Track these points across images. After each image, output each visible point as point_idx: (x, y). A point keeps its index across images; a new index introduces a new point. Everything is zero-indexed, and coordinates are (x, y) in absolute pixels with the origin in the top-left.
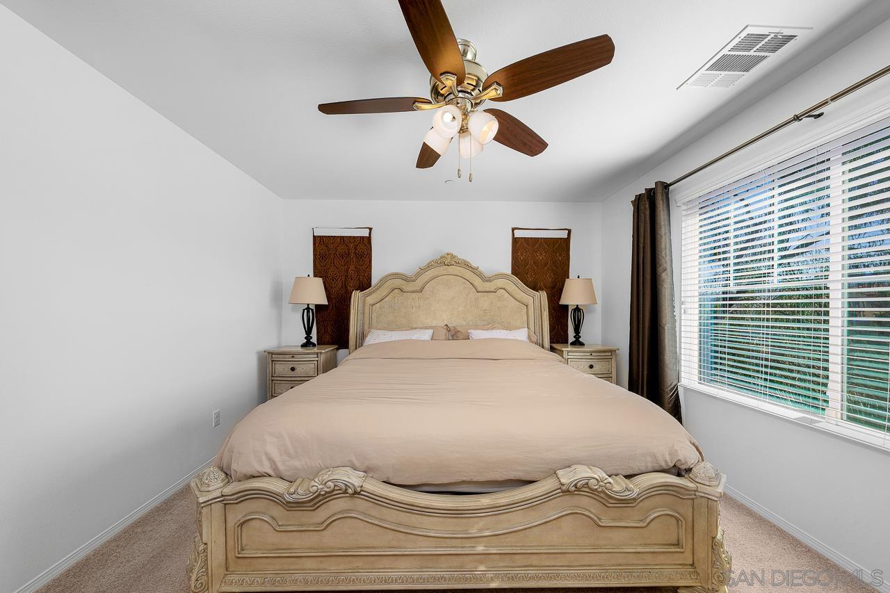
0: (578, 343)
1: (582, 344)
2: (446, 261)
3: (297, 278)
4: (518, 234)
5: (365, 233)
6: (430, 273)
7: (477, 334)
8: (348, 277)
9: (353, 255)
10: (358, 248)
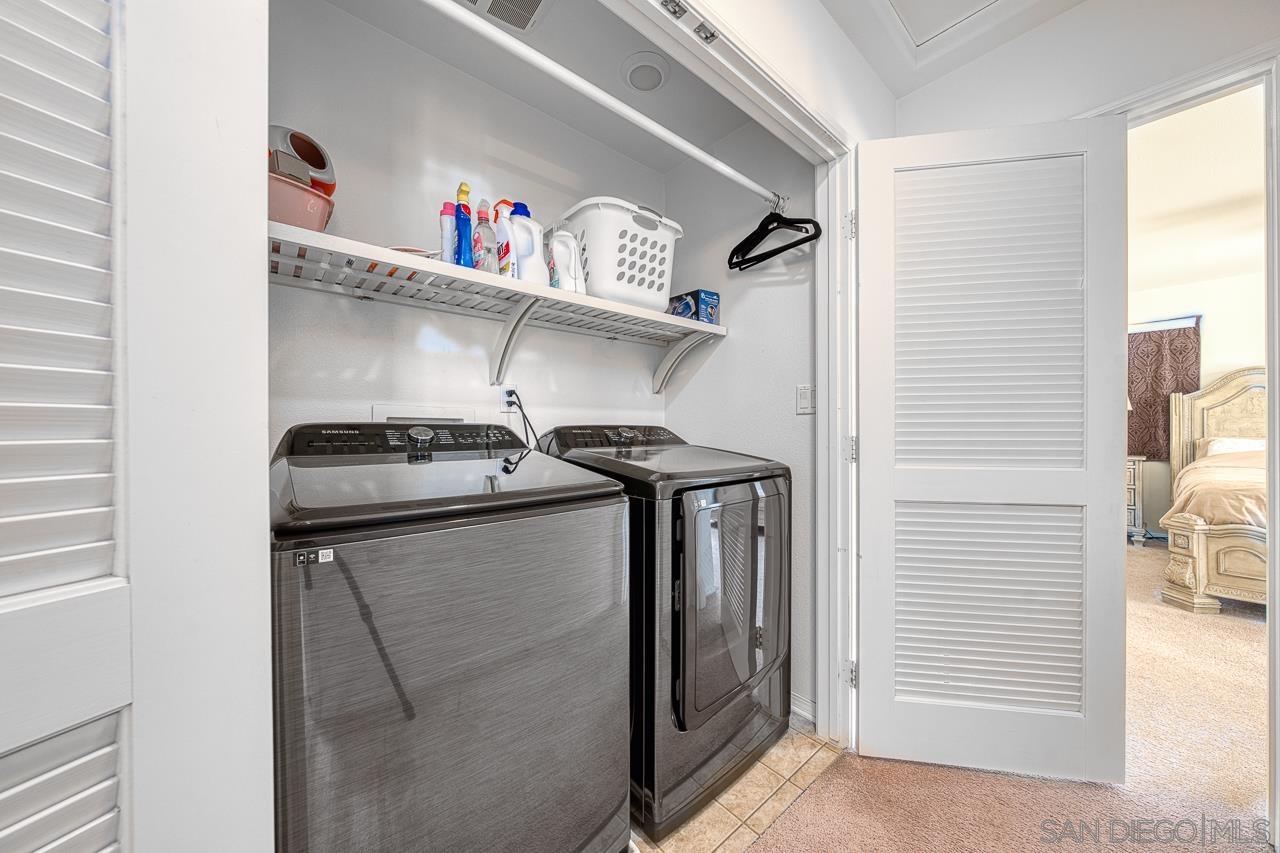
5: (1190, 324)
8: (1157, 377)
9: (1166, 352)
10: (1176, 343)
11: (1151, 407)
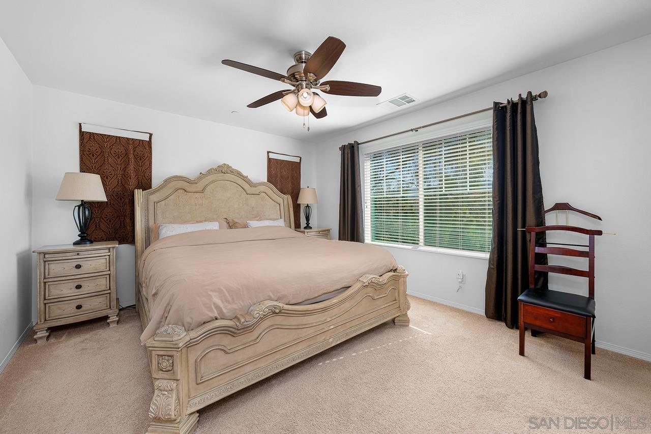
0: (308, 227)
1: (311, 228)
2: (224, 170)
3: (66, 173)
4: (272, 156)
5: (146, 138)
6: (210, 178)
7: (254, 224)
8: (125, 176)
9: (131, 156)
10: (138, 150)
11: (121, 199)
